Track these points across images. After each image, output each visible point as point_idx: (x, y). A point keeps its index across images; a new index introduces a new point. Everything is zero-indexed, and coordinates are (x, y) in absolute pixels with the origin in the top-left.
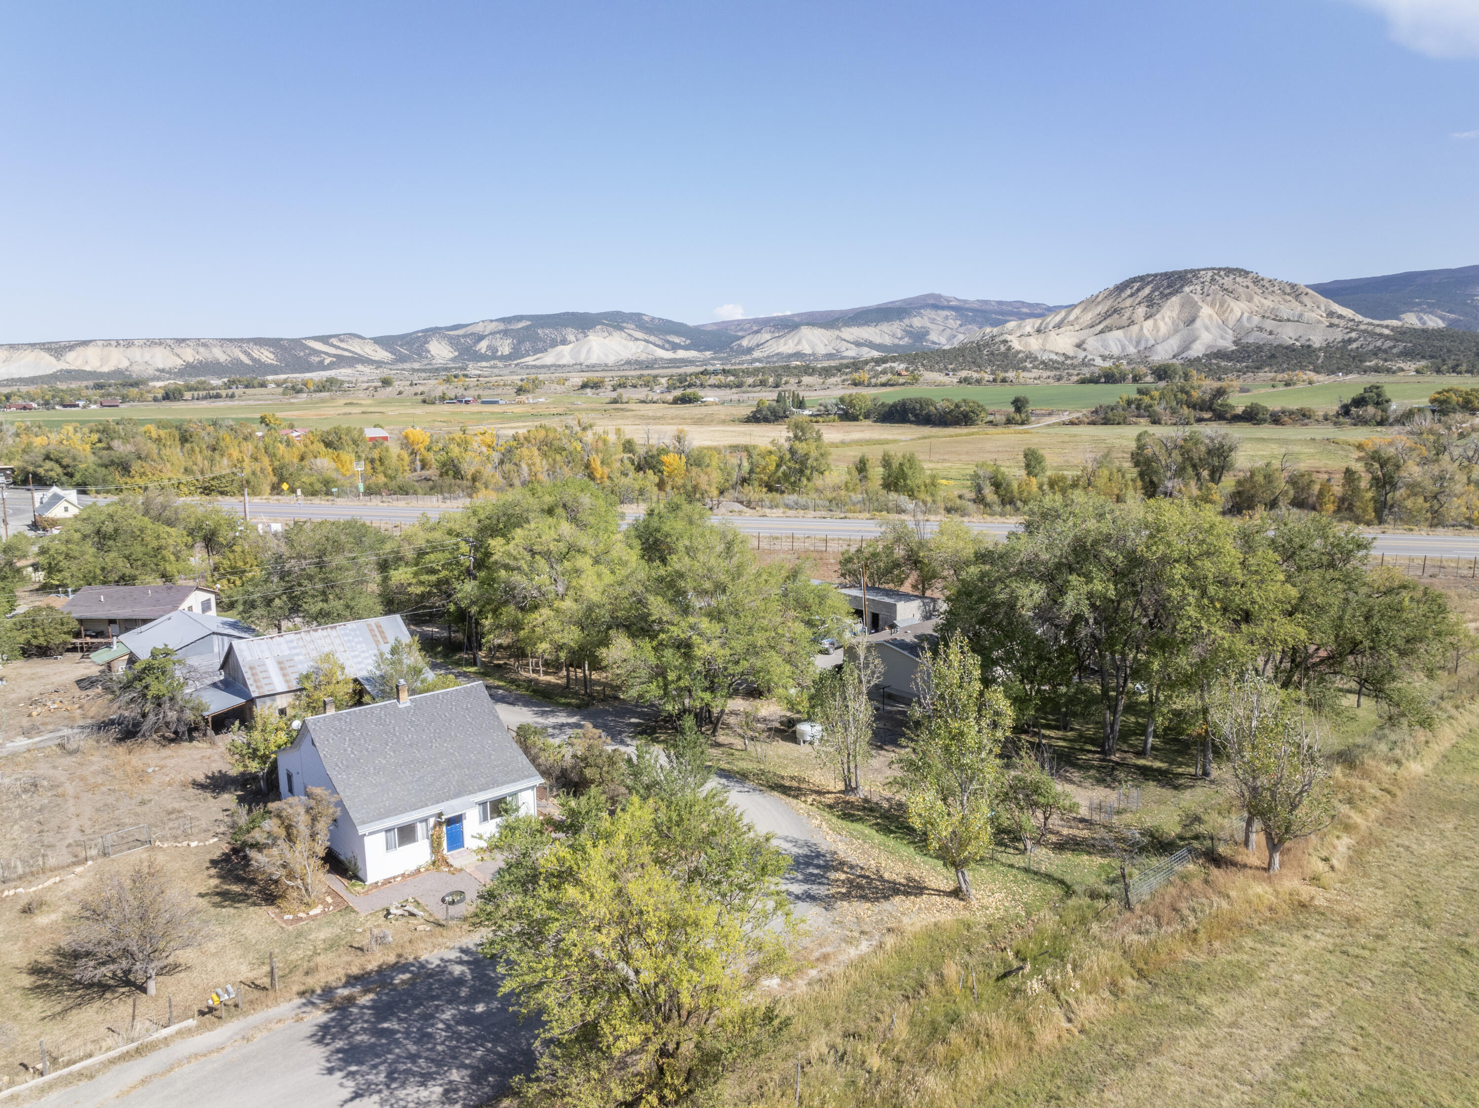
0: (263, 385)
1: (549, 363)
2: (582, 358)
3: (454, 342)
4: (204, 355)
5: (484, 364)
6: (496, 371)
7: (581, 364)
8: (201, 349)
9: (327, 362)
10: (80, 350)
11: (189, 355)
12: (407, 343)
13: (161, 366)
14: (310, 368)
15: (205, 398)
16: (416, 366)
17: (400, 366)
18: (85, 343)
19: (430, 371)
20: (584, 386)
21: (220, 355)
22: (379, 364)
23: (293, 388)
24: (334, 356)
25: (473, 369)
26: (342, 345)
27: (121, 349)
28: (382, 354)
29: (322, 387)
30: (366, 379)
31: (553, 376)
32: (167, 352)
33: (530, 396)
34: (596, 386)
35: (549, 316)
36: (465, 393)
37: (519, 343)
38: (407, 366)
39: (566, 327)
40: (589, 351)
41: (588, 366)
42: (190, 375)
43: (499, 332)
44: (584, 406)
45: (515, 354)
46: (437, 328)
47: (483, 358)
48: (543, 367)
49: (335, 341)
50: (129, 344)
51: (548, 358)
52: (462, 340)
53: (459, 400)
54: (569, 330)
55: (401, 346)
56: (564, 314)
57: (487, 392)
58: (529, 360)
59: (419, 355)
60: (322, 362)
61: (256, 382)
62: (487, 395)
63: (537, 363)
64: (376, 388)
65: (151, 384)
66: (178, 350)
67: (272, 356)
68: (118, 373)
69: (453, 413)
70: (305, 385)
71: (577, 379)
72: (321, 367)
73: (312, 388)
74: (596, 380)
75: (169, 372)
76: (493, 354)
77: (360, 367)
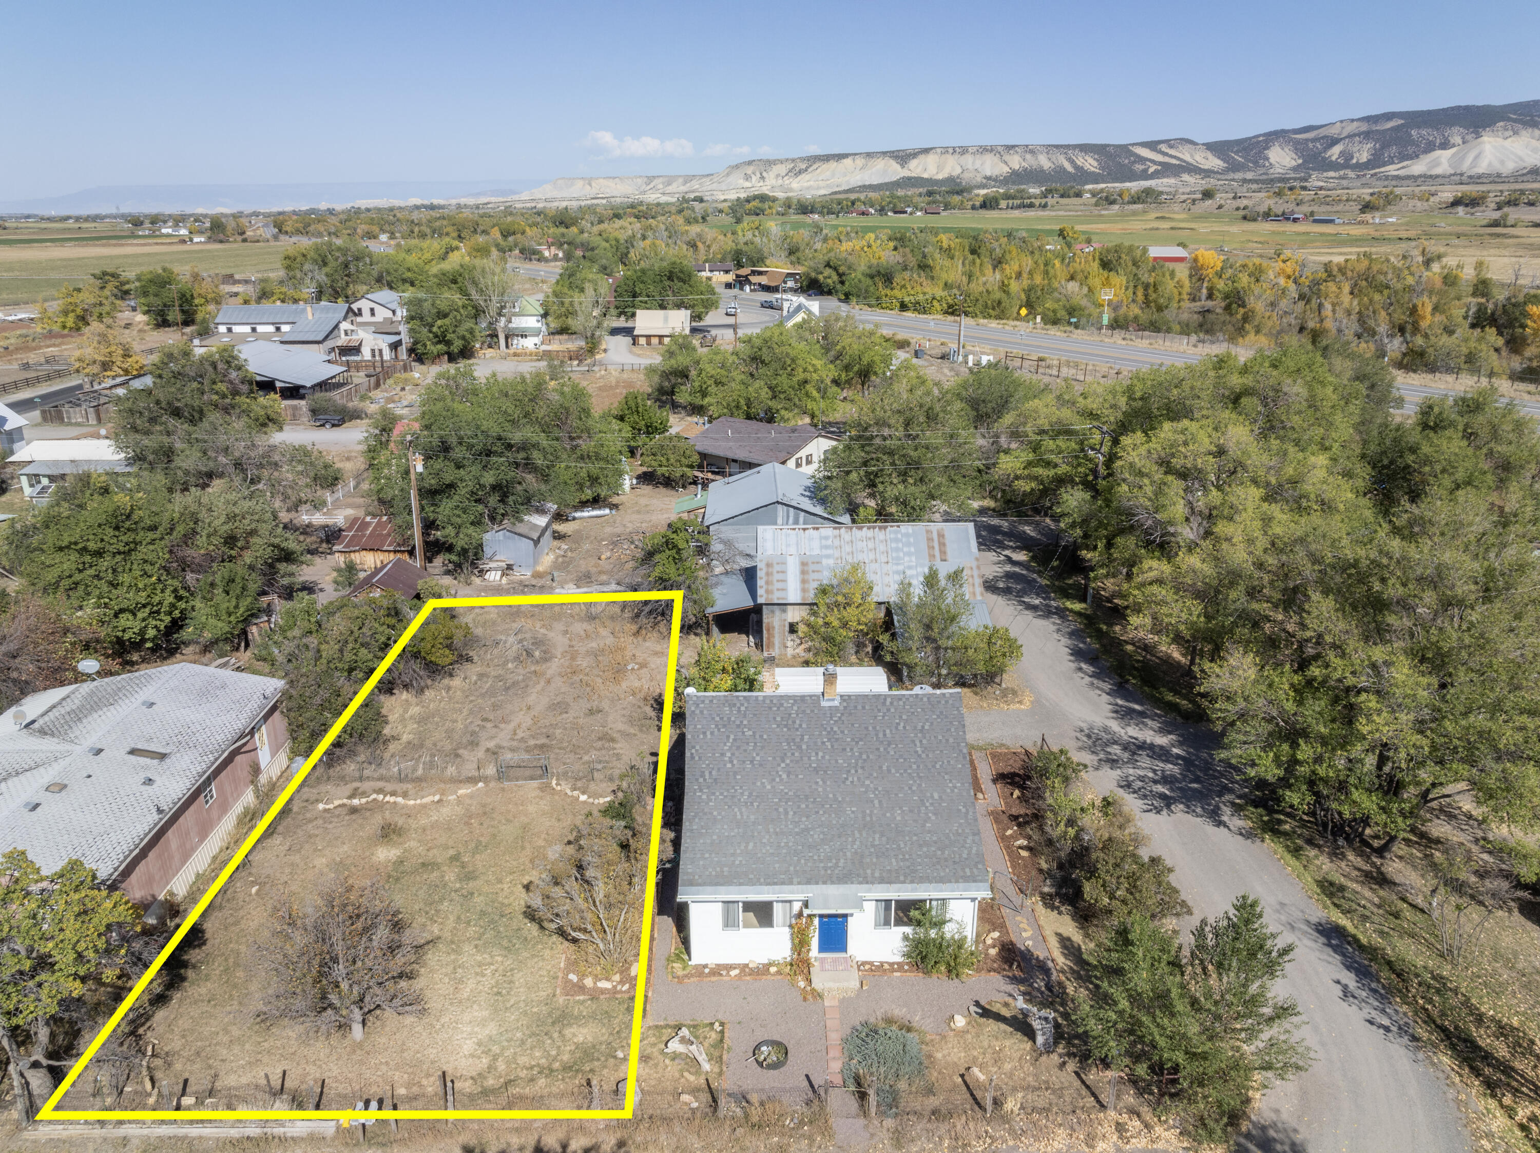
0: (1078, 195)
1: (1416, 173)
2: (1465, 166)
3: (1299, 147)
4: (1030, 162)
5: (1332, 174)
6: (1345, 183)
7: (1462, 175)
8: (1028, 156)
9: (1151, 170)
10: (922, 157)
11: (1016, 162)
12: (1244, 149)
13: (988, 174)
14: (1133, 177)
15: (1019, 207)
16: (1249, 175)
17: (1231, 176)
18: (926, 151)
19: (1263, 182)
20: (1456, 203)
21: (1045, 162)
22: (1207, 173)
23: (1107, 198)
24: (1160, 164)
25: (1315, 181)
26: (1172, 152)
27: (956, 156)
28: (1214, 162)
29: (1136, 199)
30: (1188, 190)
31: (1417, 190)
32: (996, 159)
33: (1377, 214)
34: (1472, 202)
35: (1429, 112)
36: (1296, 209)
37: (1383, 147)
38: (1239, 176)
39: (1451, 125)
40: (1477, 157)
41: (1470, 177)
42: (1014, 183)
43: (1359, 135)
44: (1449, 229)
45: (1376, 161)
46: (1283, 131)
47: (1334, 166)
48: (1408, 177)
49: (1163, 147)
50: (964, 151)
51: (1418, 167)
52: (1311, 145)
53: (1286, 217)
54: (1456, 129)
55: (1236, 153)
56: (1452, 109)
57: (1324, 208)
58: (1392, 170)
59: (1256, 163)
60: (1146, 171)
61: (1072, 192)
62: (1321, 211)
63: (1401, 173)
64: (1194, 201)
65: (976, 191)
66: (1006, 157)
67: (1095, 164)
68: (951, 180)
69: (1274, 233)
70: (1120, 195)
71: (1447, 194)
72: (1145, 175)
73: (1126, 199)
74: (1474, 195)
75: (995, 180)
76: (1346, 162)
77: (1186, 177)
